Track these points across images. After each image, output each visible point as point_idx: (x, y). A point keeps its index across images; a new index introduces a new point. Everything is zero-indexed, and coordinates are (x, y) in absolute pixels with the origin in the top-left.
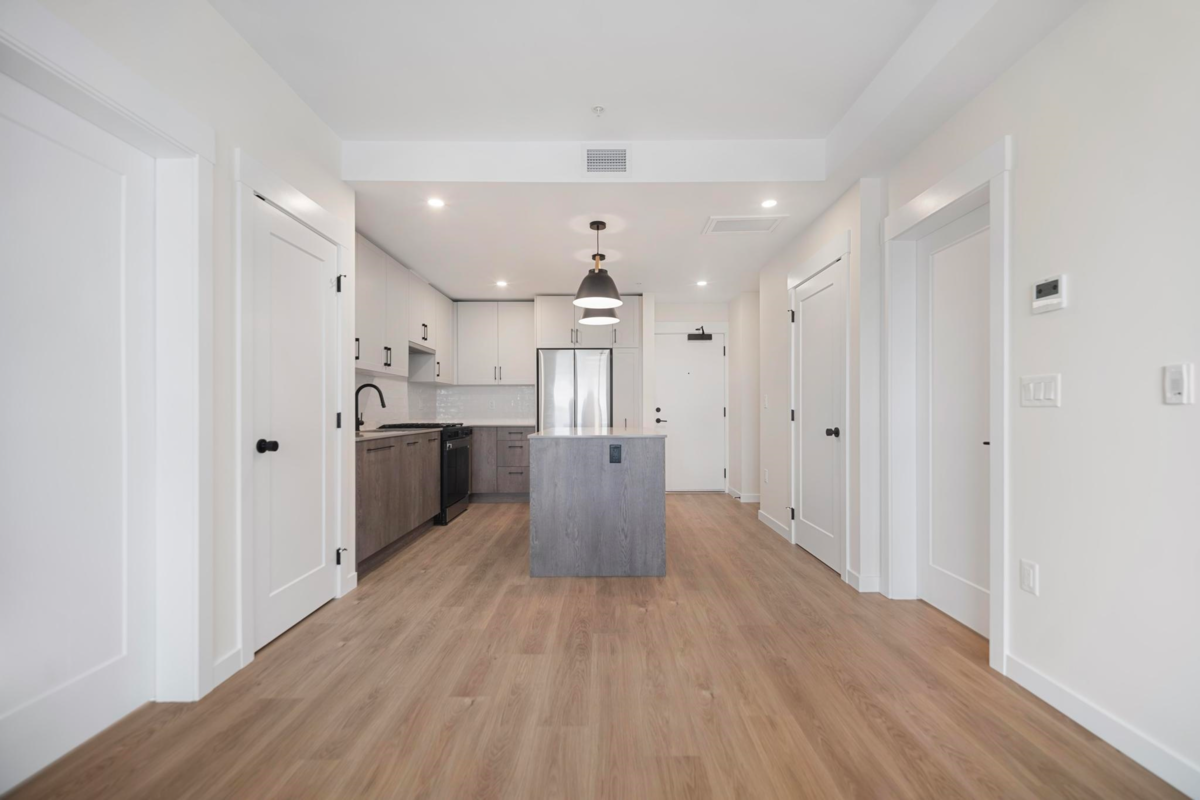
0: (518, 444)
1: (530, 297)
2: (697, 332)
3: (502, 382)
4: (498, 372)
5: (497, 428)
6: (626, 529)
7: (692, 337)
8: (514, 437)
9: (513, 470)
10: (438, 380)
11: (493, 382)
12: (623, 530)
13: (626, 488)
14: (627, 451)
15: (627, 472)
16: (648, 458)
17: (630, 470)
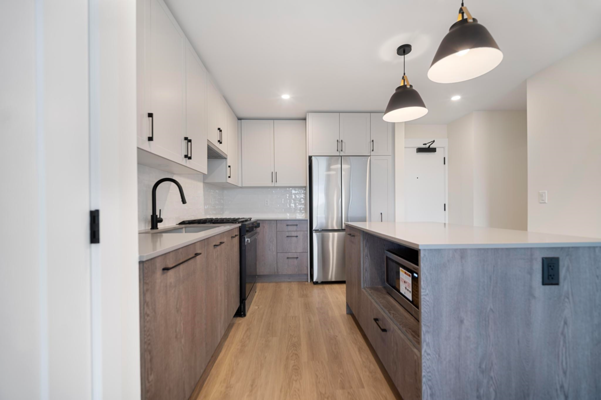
0: (294, 234)
1: (302, 116)
2: (424, 146)
3: (277, 185)
4: (274, 176)
5: (276, 221)
6: (566, 386)
7: (420, 150)
8: (290, 228)
9: (290, 255)
10: (229, 180)
11: (270, 184)
12: (562, 387)
13: (565, 323)
14: (568, 268)
15: (568, 298)
16: (597, 276)
17: (572, 295)
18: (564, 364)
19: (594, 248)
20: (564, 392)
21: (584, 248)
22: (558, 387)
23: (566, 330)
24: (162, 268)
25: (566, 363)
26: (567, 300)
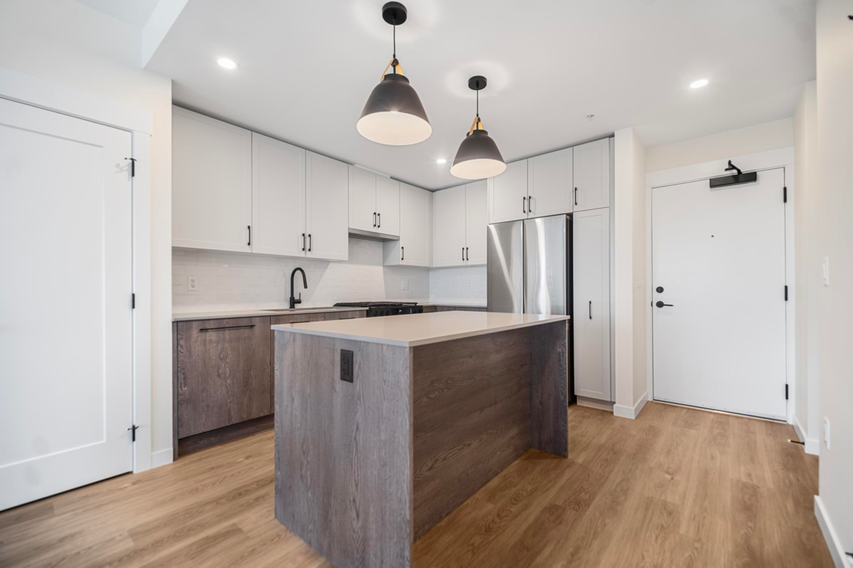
2: (727, 173)
3: (469, 263)
4: (465, 253)
10: (403, 263)
11: (462, 263)
13: (357, 428)
14: (360, 364)
15: (360, 400)
16: (385, 381)
17: (363, 398)
18: (356, 474)
19: (382, 345)
20: (356, 507)
21: (373, 343)
22: (352, 500)
23: (358, 436)
24: (200, 328)
25: (358, 476)
26: (358, 401)
